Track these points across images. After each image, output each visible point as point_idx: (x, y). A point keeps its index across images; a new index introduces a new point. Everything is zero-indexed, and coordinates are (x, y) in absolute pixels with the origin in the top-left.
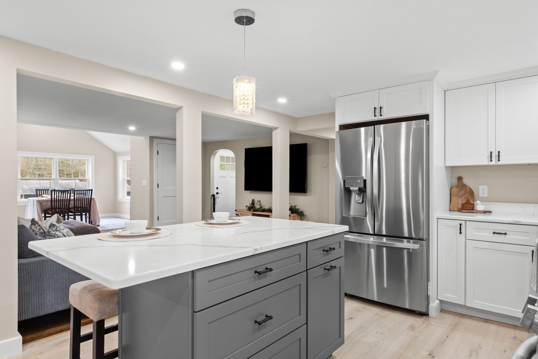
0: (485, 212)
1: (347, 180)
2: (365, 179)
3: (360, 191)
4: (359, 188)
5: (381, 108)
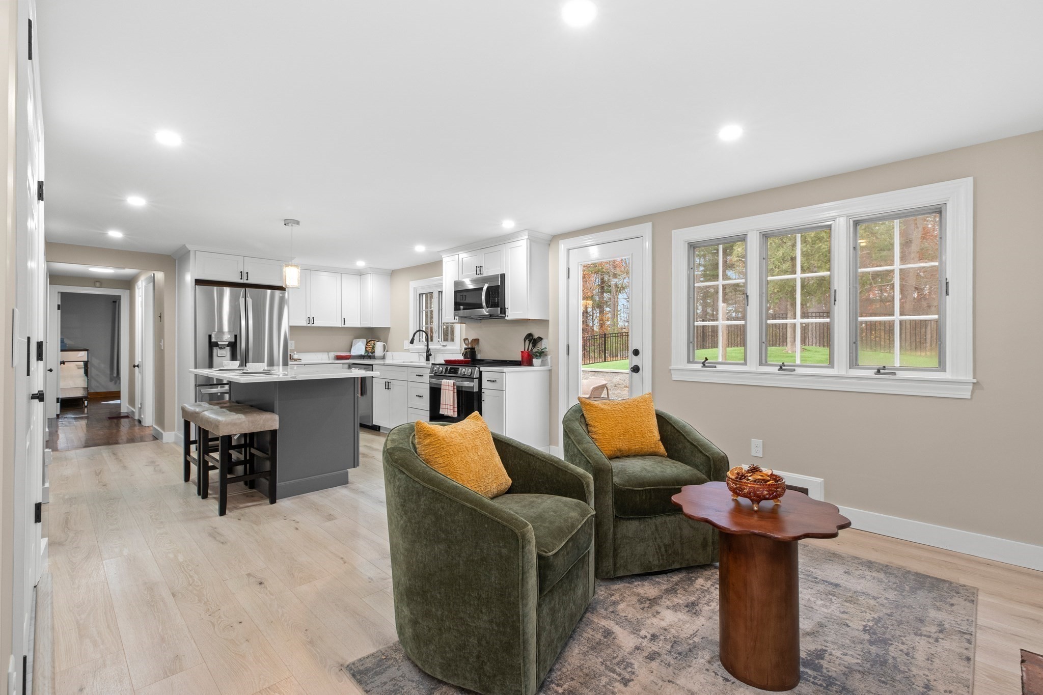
1: (215, 335)
2: (236, 334)
3: (228, 345)
4: (229, 342)
5: (247, 273)
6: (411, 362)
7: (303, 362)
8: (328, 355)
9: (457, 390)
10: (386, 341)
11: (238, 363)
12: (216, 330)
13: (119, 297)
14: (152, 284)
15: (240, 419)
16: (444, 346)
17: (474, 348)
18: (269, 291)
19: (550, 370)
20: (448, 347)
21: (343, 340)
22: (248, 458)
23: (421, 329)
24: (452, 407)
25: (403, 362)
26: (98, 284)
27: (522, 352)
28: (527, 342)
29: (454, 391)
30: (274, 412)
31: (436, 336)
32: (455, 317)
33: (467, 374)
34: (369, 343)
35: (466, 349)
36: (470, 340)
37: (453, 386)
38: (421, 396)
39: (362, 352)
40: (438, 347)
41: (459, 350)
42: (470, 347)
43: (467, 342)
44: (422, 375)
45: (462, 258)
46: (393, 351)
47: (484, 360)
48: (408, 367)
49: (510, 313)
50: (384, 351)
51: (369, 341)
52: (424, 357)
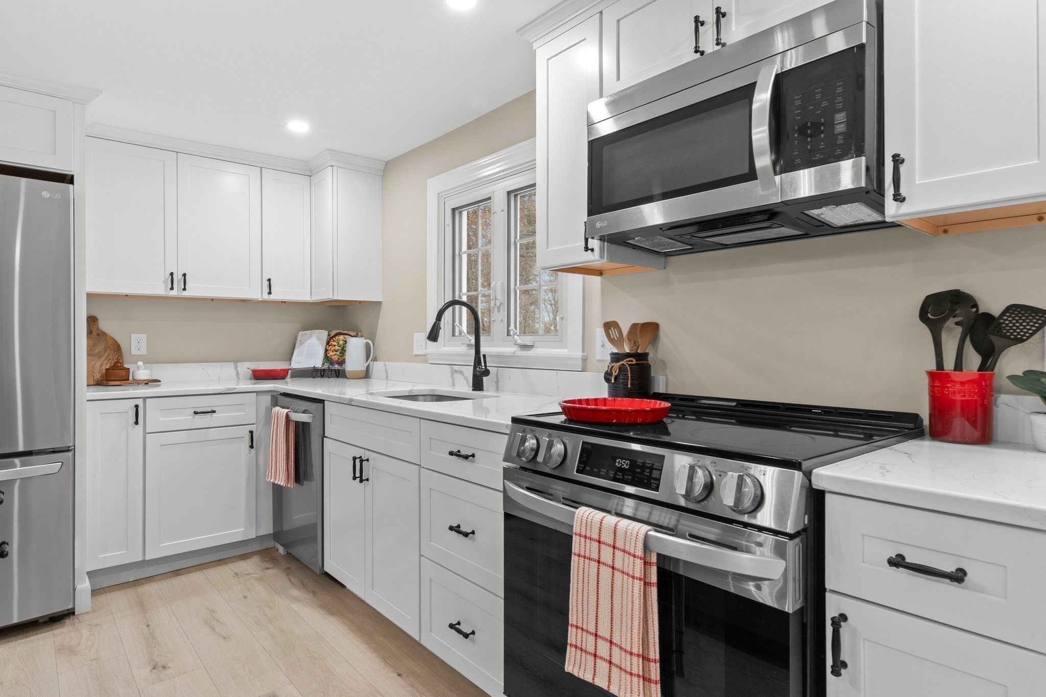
0: (147, 383)
7: (166, 389)
8: (236, 368)
10: (372, 336)
16: (525, 347)
17: (644, 356)
20: (540, 351)
23: (457, 298)
24: (636, 664)
27: (931, 374)
29: (645, 577)
31: (500, 319)
32: (586, 240)
33: (732, 504)
34: (334, 341)
35: (616, 358)
36: (625, 329)
37: (634, 556)
38: (469, 531)
39: (318, 362)
40: (509, 349)
41: (584, 360)
42: (627, 350)
43: (614, 333)
44: (473, 456)
45: (618, 21)
46: (389, 361)
47: (734, 404)
48: (421, 418)
49: (917, 183)
50: (367, 360)
51: (334, 336)
52: (466, 379)
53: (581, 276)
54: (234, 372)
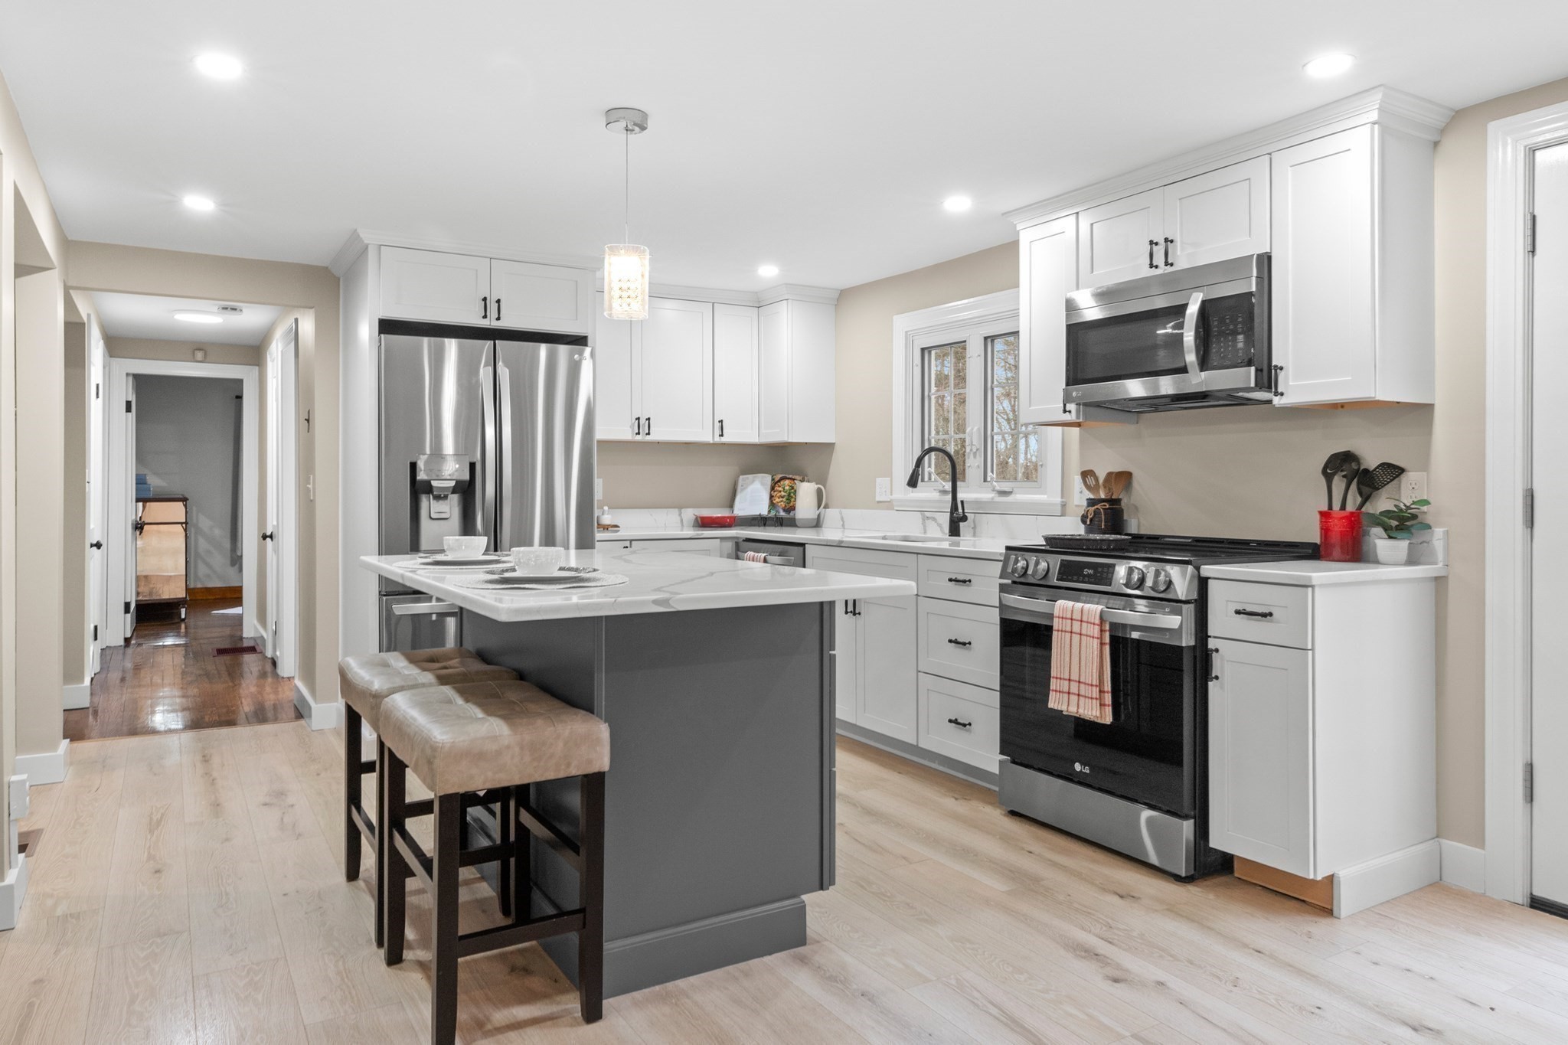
0: (609, 527)
1: (427, 463)
2: (473, 461)
3: (454, 490)
4: (458, 482)
5: (498, 301)
6: (906, 539)
7: (622, 533)
8: (680, 515)
9: (1111, 637)
10: (822, 479)
11: (481, 542)
12: (428, 451)
13: (240, 382)
14: (293, 344)
15: (494, 738)
16: (1002, 493)
17: (1118, 501)
18: (543, 349)
19: (1440, 581)
20: (1019, 497)
21: (716, 476)
22: (512, 838)
23: (932, 445)
24: (1095, 692)
25: (884, 538)
26: (199, 355)
27: (1322, 514)
28: (1339, 484)
29: (1101, 638)
30: (592, 712)
31: (977, 464)
32: (1065, 405)
33: (1151, 585)
34: (779, 486)
35: (1091, 502)
36: (1102, 476)
37: (1094, 624)
38: (967, 642)
39: (763, 509)
40: (986, 495)
41: (1064, 505)
42: (1103, 496)
43: (1091, 481)
44: (970, 581)
45: (1092, 224)
46: (845, 508)
47: (1190, 541)
48: (918, 554)
49: (1291, 384)
50: (819, 507)
51: (779, 481)
52: (940, 526)
53: (1060, 428)
54: (678, 518)
